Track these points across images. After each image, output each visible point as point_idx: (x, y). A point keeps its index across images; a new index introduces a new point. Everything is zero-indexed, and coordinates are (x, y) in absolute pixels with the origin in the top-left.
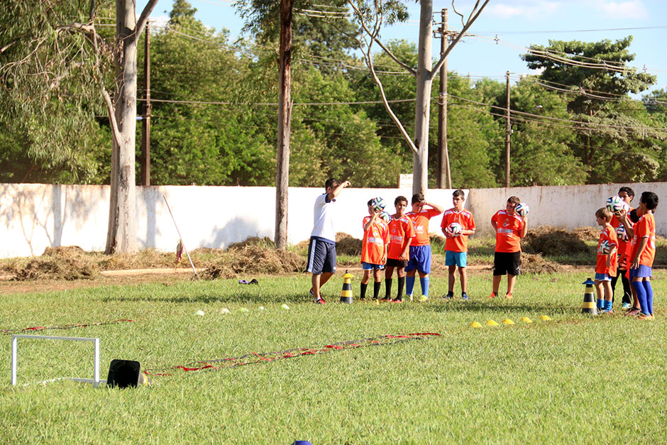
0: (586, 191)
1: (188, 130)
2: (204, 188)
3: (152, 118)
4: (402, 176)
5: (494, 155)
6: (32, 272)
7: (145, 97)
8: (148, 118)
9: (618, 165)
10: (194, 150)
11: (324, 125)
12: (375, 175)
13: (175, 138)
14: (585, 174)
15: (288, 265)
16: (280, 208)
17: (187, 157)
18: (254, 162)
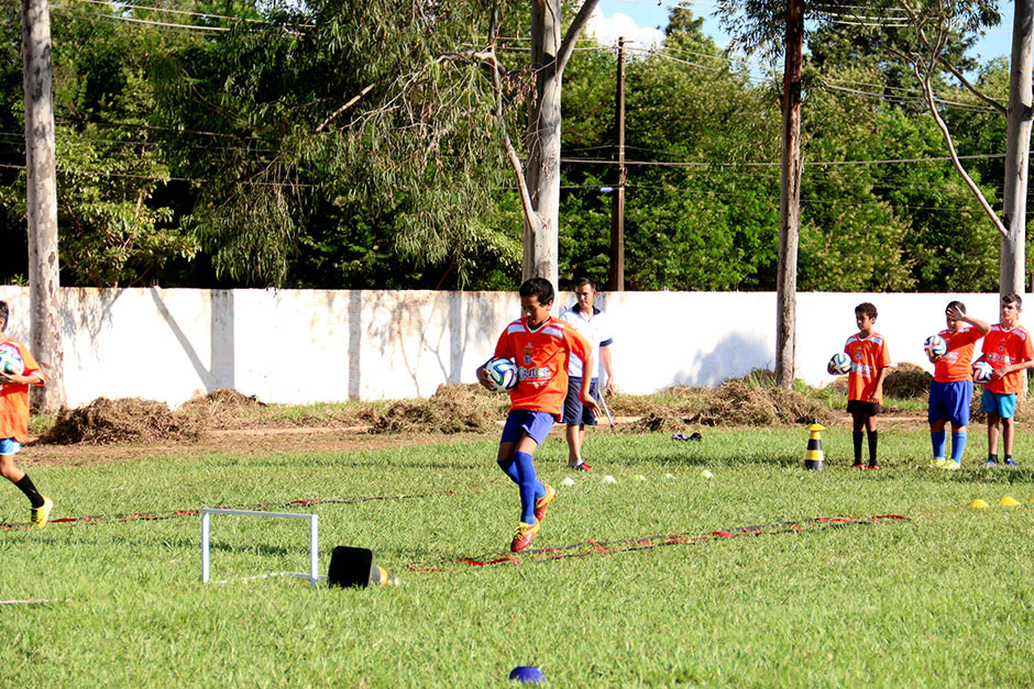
1: (681, 206)
2: (714, 295)
3: (627, 189)
6: (394, 420)
7: (617, 158)
8: (622, 189)
10: (693, 236)
11: (907, 195)
13: (661, 219)
15: (787, 411)
16: (783, 324)
17: (681, 247)
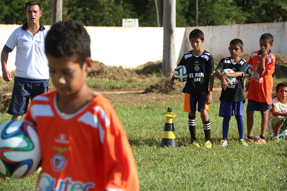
0: (273, 27)
4: (124, 20)
5: (184, 5)
9: (264, 12)
12: (106, 19)
14: (245, 19)
18: (20, 9)
